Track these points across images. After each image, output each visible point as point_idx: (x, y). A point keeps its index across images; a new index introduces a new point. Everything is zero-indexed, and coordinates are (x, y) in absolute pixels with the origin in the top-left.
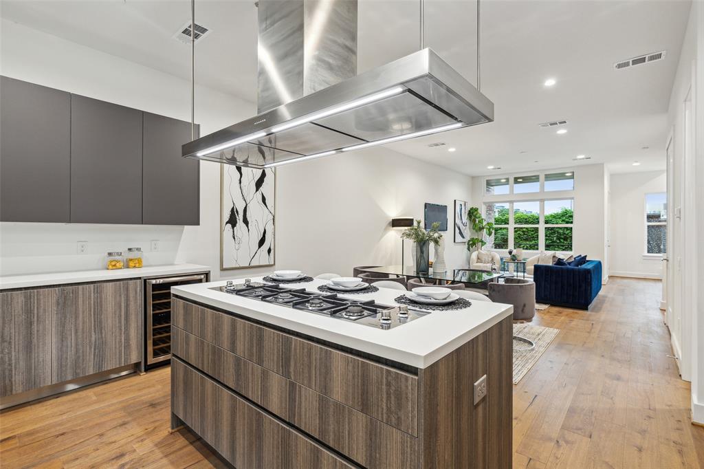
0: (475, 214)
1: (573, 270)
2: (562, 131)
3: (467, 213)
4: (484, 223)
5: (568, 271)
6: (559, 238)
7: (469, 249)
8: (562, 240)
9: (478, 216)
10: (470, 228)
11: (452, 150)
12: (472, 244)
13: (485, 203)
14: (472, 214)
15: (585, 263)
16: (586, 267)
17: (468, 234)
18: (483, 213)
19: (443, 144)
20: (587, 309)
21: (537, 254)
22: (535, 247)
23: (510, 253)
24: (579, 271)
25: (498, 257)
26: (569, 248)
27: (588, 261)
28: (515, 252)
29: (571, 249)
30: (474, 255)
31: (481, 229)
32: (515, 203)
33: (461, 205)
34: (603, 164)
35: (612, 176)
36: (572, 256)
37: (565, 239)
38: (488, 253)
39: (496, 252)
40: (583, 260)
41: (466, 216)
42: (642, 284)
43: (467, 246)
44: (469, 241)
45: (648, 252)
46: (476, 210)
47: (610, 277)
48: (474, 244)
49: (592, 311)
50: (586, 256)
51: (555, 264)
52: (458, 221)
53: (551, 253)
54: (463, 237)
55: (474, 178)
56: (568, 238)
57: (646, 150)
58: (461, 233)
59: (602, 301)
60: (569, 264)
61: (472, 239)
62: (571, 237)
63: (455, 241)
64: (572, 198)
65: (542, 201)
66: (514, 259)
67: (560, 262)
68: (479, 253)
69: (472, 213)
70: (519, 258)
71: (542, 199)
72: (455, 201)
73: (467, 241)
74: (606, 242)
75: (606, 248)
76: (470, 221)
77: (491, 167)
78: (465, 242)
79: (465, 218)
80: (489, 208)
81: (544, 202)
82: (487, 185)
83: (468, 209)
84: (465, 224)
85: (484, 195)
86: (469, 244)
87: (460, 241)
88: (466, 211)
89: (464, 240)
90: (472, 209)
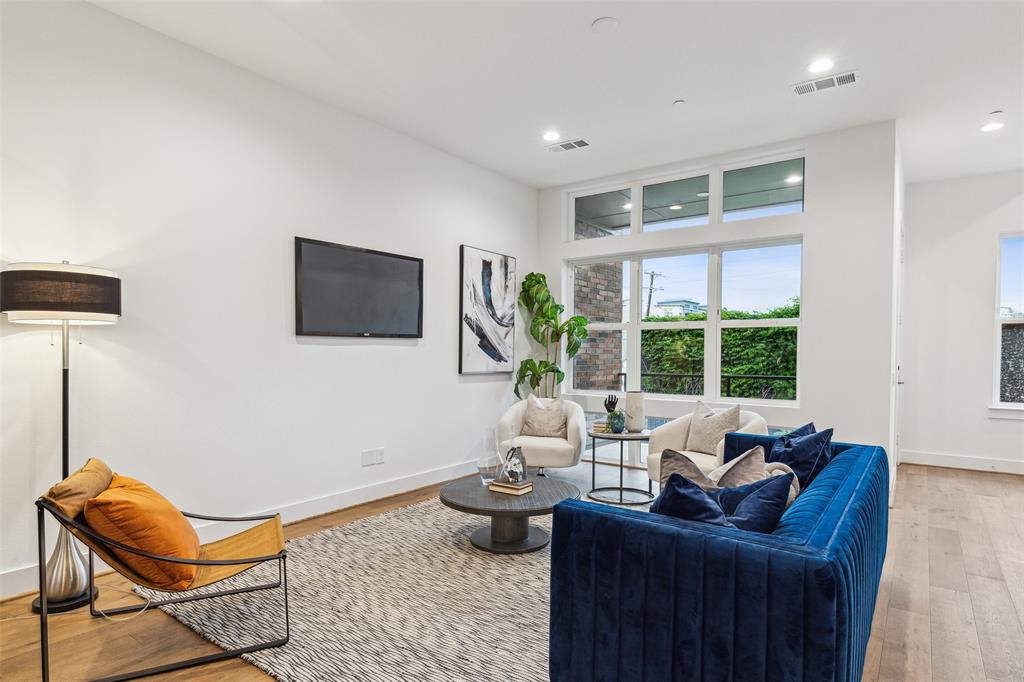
0: (537, 290)
3: (514, 287)
7: (520, 391)
9: (544, 296)
10: (524, 333)
12: (529, 377)
13: (569, 262)
14: (532, 294)
17: (517, 347)
18: (564, 289)
22: (696, 388)
23: (611, 405)
26: (788, 389)
29: (792, 395)
31: (556, 335)
33: (487, 265)
34: (893, 122)
35: (909, 187)
38: (556, 406)
40: (818, 450)
41: (511, 299)
43: (515, 380)
44: (522, 368)
45: (1003, 399)
46: (541, 279)
47: (902, 466)
48: (533, 378)
50: (831, 430)
52: (475, 311)
53: (731, 405)
54: (499, 358)
55: (541, 193)
58: (486, 345)
61: (527, 365)
63: (460, 372)
64: (799, 239)
66: (617, 425)
69: (532, 288)
70: (634, 424)
71: (714, 246)
72: (462, 247)
73: (517, 367)
74: (894, 370)
75: (894, 388)
76: (526, 313)
77: (552, 136)
78: (509, 373)
79: (506, 301)
80: (606, 283)
81: (720, 256)
82: (578, 214)
83: (518, 276)
84: (505, 321)
85: (567, 241)
86: (521, 378)
87: (484, 370)
88: (510, 283)
89: (502, 367)
90: (530, 277)
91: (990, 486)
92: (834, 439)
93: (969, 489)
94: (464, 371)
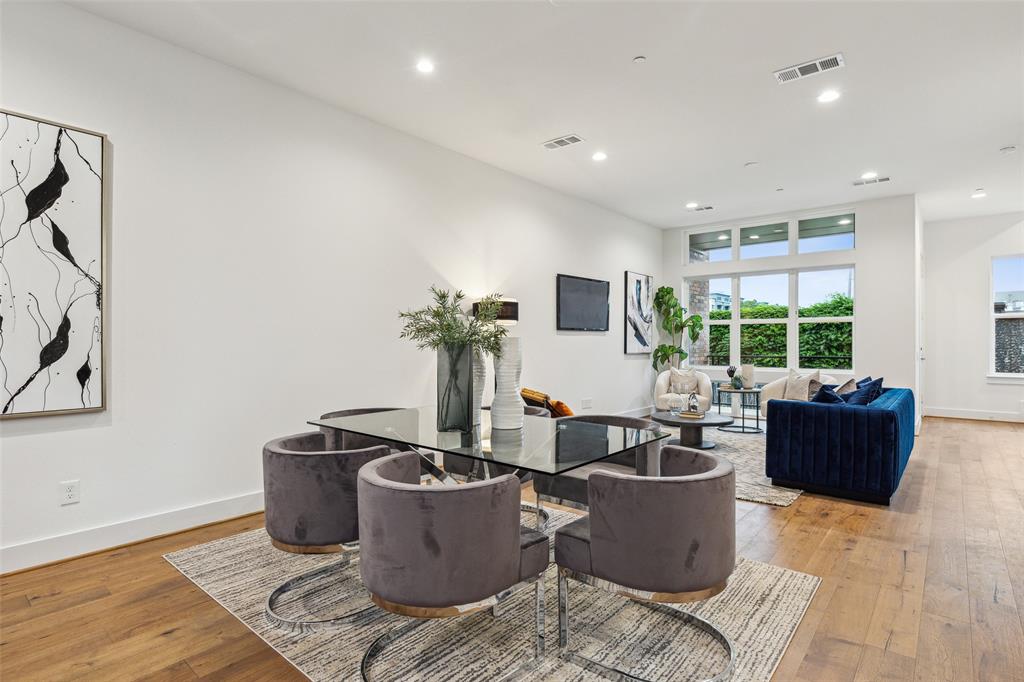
0: (667, 298)
1: (855, 414)
2: (829, 96)
3: (652, 296)
4: (685, 317)
5: (845, 415)
6: (829, 347)
7: (655, 366)
8: (834, 351)
9: (672, 302)
10: (658, 327)
11: (599, 156)
12: (662, 356)
13: (685, 279)
14: (663, 299)
15: (878, 395)
16: (883, 407)
17: (654, 337)
18: (683, 297)
19: (574, 140)
20: (886, 503)
21: (784, 375)
22: (782, 362)
23: (731, 373)
24: (869, 415)
25: (706, 382)
26: (847, 363)
27: (886, 390)
28: (740, 370)
29: (850, 366)
30: (663, 378)
31: (680, 328)
32: (742, 278)
33: (639, 282)
34: (912, 196)
35: (926, 224)
36: (852, 381)
37: (840, 348)
38: (690, 374)
39: (705, 371)
40: (874, 389)
41: (651, 303)
42: (989, 435)
43: (652, 360)
44: (657, 351)
45: (997, 371)
46: (669, 291)
47: (925, 418)
48: (665, 357)
49: (899, 509)
50: (881, 379)
51: (813, 401)
52: (632, 313)
53: (808, 373)
54: (644, 344)
55: (666, 233)
56: (843, 346)
57: (1008, 152)
58: (638, 336)
59: (919, 480)
60: (846, 398)
61: (662, 348)
62: (850, 345)
63: (625, 352)
64: (853, 266)
65: (794, 271)
66: (737, 384)
67: (825, 394)
68: (672, 373)
69: (663, 297)
70: (747, 384)
71: (793, 269)
72: (626, 273)
73: (653, 351)
74: (917, 349)
75: (918, 363)
76: (657, 313)
77: (692, 205)
78: (648, 354)
79: (648, 307)
80: (699, 290)
81: (797, 275)
82: (691, 245)
83: (655, 288)
84: (648, 319)
85: (685, 265)
86: (656, 357)
87: (637, 352)
88: (650, 294)
89: (646, 349)
90: (661, 289)
91: (987, 427)
92: (884, 385)
93: (971, 428)
94: (628, 352)
